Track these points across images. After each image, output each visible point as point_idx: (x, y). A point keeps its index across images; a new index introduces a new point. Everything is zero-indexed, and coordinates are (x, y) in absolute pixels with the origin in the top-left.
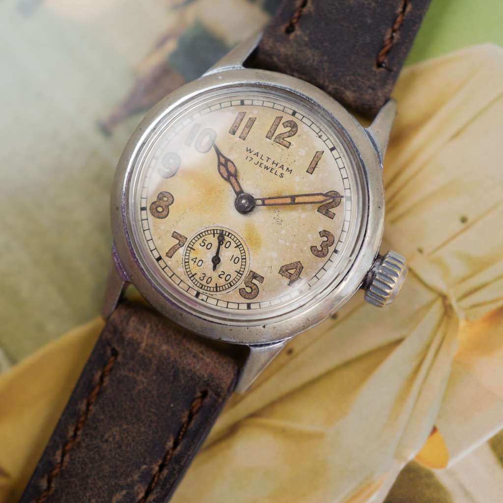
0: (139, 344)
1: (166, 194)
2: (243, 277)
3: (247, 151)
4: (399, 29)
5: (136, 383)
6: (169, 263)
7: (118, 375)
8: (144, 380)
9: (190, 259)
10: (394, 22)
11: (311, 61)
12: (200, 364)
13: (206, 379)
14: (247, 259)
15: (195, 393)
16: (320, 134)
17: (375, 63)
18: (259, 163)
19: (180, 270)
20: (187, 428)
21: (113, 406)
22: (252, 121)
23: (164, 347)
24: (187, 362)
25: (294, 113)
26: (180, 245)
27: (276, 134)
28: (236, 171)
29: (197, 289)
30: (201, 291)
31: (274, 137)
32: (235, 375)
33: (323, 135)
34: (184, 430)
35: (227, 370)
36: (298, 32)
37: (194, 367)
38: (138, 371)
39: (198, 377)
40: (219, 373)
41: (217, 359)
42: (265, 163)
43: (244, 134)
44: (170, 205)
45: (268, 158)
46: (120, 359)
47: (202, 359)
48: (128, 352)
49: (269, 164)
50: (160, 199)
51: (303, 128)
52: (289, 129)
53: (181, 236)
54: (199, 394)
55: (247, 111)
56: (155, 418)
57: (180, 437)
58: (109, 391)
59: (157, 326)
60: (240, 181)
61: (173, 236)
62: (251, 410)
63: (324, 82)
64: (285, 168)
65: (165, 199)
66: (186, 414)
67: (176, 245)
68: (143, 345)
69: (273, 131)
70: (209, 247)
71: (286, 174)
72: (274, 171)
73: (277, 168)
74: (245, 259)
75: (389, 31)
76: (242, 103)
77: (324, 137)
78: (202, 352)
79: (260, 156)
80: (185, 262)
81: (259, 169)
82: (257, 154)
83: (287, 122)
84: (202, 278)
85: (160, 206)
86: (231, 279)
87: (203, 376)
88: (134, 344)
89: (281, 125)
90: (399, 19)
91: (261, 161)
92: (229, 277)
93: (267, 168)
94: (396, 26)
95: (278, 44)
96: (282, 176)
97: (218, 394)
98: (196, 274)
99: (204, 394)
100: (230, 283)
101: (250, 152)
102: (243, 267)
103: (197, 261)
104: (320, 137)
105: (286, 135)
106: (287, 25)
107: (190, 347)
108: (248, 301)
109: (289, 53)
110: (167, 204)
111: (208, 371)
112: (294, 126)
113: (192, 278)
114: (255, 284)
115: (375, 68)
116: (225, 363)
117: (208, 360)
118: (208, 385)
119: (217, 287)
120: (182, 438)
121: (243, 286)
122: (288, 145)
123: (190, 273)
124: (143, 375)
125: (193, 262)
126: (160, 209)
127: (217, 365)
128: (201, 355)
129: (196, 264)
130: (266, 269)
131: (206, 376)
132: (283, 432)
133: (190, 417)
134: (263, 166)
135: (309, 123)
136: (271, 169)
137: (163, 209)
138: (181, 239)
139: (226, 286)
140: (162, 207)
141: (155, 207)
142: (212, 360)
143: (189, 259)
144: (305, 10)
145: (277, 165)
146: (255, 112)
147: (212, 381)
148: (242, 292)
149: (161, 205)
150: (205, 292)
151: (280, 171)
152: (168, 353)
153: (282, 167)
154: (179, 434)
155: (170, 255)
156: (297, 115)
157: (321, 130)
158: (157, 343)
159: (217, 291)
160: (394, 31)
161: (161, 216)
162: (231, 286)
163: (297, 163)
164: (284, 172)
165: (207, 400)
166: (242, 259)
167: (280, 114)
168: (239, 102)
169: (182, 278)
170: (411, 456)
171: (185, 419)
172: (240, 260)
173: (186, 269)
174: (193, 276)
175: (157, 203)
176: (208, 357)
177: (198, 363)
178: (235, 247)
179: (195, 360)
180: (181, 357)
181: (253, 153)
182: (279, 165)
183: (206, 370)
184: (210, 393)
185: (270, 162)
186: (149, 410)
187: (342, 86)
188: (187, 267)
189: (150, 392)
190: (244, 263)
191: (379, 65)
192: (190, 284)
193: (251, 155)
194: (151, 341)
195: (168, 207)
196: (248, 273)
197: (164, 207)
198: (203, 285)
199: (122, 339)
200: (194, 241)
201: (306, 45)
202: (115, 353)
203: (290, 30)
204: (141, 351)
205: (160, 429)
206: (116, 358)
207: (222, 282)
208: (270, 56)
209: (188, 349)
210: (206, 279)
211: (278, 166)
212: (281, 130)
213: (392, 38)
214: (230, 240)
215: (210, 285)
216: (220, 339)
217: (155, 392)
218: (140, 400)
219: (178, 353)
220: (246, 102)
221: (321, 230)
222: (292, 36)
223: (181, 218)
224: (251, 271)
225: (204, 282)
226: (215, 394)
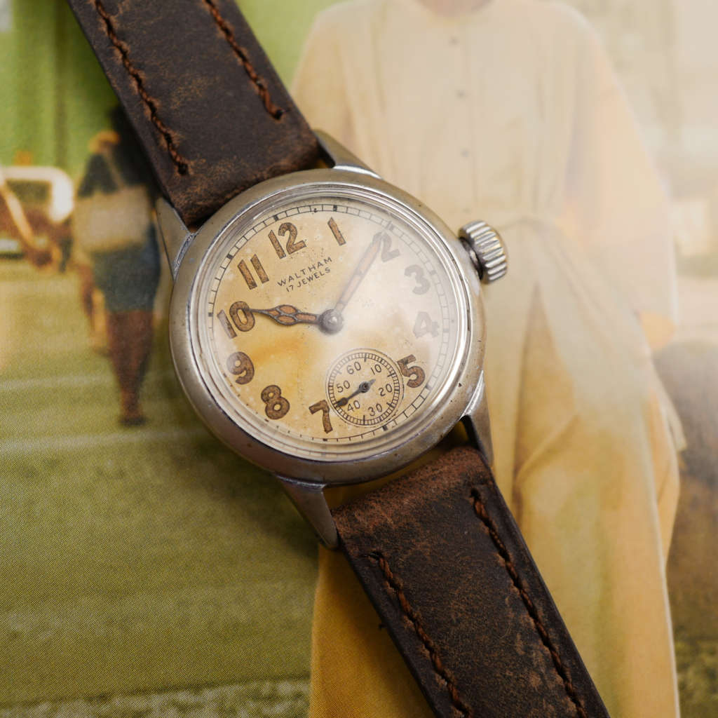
0: (385, 525)
1: (267, 392)
2: (398, 374)
3: (281, 285)
4: (258, 75)
5: (420, 553)
6: (336, 435)
7: (401, 566)
8: (424, 543)
9: (346, 411)
10: (248, 73)
11: (229, 172)
12: (445, 479)
13: (462, 483)
14: (385, 358)
15: (468, 502)
16: (313, 210)
17: (271, 119)
18: (301, 282)
19: (351, 429)
20: (496, 534)
21: (428, 590)
22: (255, 261)
23: (406, 502)
24: (434, 489)
25: (276, 218)
26: (326, 412)
27: (284, 248)
28: (295, 309)
29: (379, 425)
30: (384, 423)
31: (286, 252)
32: (475, 452)
33: (316, 207)
34: (496, 537)
35: (466, 456)
36: (191, 164)
37: (444, 486)
38: (411, 543)
39: (456, 488)
40: (465, 466)
41: (449, 459)
42: (305, 277)
43: (263, 276)
44: (280, 393)
45: (303, 271)
46: (386, 554)
47: (441, 473)
48: (386, 541)
49: (308, 274)
50: (268, 400)
51: (296, 219)
52: (288, 233)
53: (318, 404)
54: (472, 500)
55: (242, 258)
56: (468, 557)
57: (501, 545)
58: (411, 587)
59: (379, 496)
60: (306, 311)
61: (313, 412)
62: (511, 469)
63: (256, 175)
64: (323, 262)
65: (271, 395)
66: (482, 524)
67: (324, 415)
68: (389, 520)
69: (279, 248)
70: (347, 386)
71: (329, 265)
72: (318, 275)
73: (317, 271)
74: (382, 359)
75: (253, 84)
76: (230, 257)
77: (319, 208)
78: (433, 470)
79: (294, 277)
80: (346, 419)
81: (307, 286)
82: (291, 278)
83: (280, 229)
84: (373, 414)
85: (275, 405)
86: (392, 386)
87: (458, 483)
88: (383, 530)
89: (280, 238)
90: (249, 68)
91: (300, 280)
92: (388, 387)
93: (310, 279)
94: (254, 75)
95: (189, 190)
96: (328, 270)
97: (484, 482)
98: (364, 416)
99: (475, 494)
100: (395, 390)
101: (285, 283)
102: (388, 367)
103: (353, 406)
104: (315, 211)
105: (292, 240)
106: (176, 168)
107: (421, 477)
108: (423, 385)
109: (205, 186)
110: (277, 396)
111: (457, 475)
112: (288, 227)
113: (366, 423)
114: (412, 368)
115: (277, 122)
116: (458, 455)
117: (446, 468)
118: (469, 485)
119: (390, 405)
120: (503, 544)
121: (406, 379)
122: (303, 245)
123: (359, 421)
124: (418, 541)
125: (351, 411)
126: (277, 407)
127: (456, 463)
128: (436, 472)
129: (354, 409)
130: (405, 347)
131: (459, 481)
132: (551, 452)
133: (488, 523)
134: (306, 281)
135: (295, 211)
136: (314, 277)
137: (280, 404)
138: (322, 406)
139: (396, 395)
140: (277, 403)
141: (271, 411)
142: (448, 464)
143: (345, 413)
144: (175, 141)
145: (314, 268)
146: (248, 251)
147: (469, 478)
148: (412, 384)
149: (274, 402)
150: (387, 419)
151: (322, 269)
152: (412, 501)
153: (320, 264)
154: (497, 545)
155: (328, 429)
156: (279, 216)
157: (310, 206)
158: (396, 507)
159: (394, 408)
160: (255, 80)
161: (284, 411)
162: (399, 390)
163: (326, 249)
164: (326, 266)
165: (483, 495)
166: (380, 362)
167: (267, 232)
168: (227, 260)
169: (359, 433)
170: (647, 351)
171: (487, 530)
172: (381, 365)
173: (353, 422)
174: (364, 420)
175: (270, 405)
176: (442, 467)
177: (442, 479)
178: (365, 361)
179: (438, 481)
180: (426, 493)
181: (287, 282)
182: (316, 266)
183: (454, 476)
184: (478, 487)
185: (307, 271)
186: (457, 558)
187: (272, 163)
188: (352, 420)
189: (439, 545)
190: (386, 364)
191: (277, 116)
192: (370, 428)
193: (288, 284)
194: (391, 511)
195: (280, 397)
196: (398, 366)
197: (278, 401)
198: (380, 417)
199: (370, 538)
200: (331, 395)
201: (210, 166)
202: (378, 555)
203: (183, 170)
204: (394, 527)
205: (481, 560)
206: (383, 557)
207: (389, 397)
208: (194, 205)
209: (421, 480)
210: (375, 410)
211: (316, 268)
212: (283, 240)
213: (261, 87)
214: (355, 360)
215: (384, 411)
216: (441, 436)
217: (442, 541)
218: (440, 560)
219: (420, 492)
220: (232, 253)
221: (403, 272)
222: (191, 172)
223: (301, 392)
224: (398, 362)
225: (378, 414)
226: (482, 484)
